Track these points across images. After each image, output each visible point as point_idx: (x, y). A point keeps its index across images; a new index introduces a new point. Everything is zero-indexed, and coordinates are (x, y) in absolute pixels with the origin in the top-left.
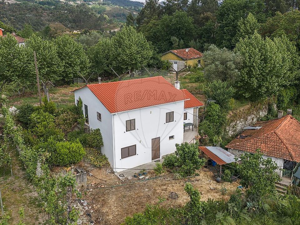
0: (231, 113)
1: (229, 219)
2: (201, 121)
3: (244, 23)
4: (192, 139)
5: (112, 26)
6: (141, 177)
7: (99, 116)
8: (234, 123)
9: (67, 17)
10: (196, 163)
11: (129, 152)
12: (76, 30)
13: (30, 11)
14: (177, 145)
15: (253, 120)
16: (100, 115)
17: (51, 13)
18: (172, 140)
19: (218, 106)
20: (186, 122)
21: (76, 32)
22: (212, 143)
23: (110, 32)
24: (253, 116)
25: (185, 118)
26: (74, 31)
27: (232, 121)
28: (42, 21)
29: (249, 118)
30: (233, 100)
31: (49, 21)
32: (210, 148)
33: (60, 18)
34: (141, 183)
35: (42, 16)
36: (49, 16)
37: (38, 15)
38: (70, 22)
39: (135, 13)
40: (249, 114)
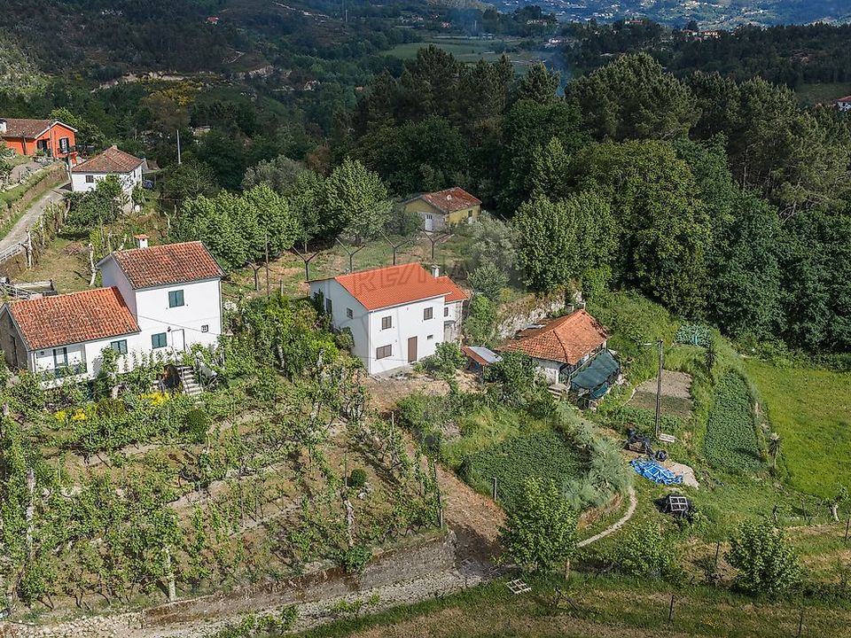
0: (505, 307)
1: (487, 408)
2: (465, 318)
3: (543, 155)
4: (454, 337)
5: (250, 58)
6: (399, 378)
7: (350, 313)
8: (510, 320)
9: (127, 33)
10: (457, 362)
11: (384, 352)
12: (155, 71)
13: (24, 14)
14: (437, 344)
15: (539, 316)
16: (351, 311)
17: (84, 22)
18: (430, 340)
19: (486, 299)
20: (447, 319)
21: (156, 76)
22: (477, 343)
23: (247, 77)
24: (539, 310)
25: (446, 314)
26: (151, 74)
27: (506, 318)
28: (60, 43)
29: (533, 313)
30: (509, 291)
31: (79, 44)
32: (473, 349)
33: (109, 35)
34: (400, 383)
35: (59, 30)
36: (78, 29)
37: (47, 26)
38: (138, 48)
39: (307, 14)
40: (532, 306)
